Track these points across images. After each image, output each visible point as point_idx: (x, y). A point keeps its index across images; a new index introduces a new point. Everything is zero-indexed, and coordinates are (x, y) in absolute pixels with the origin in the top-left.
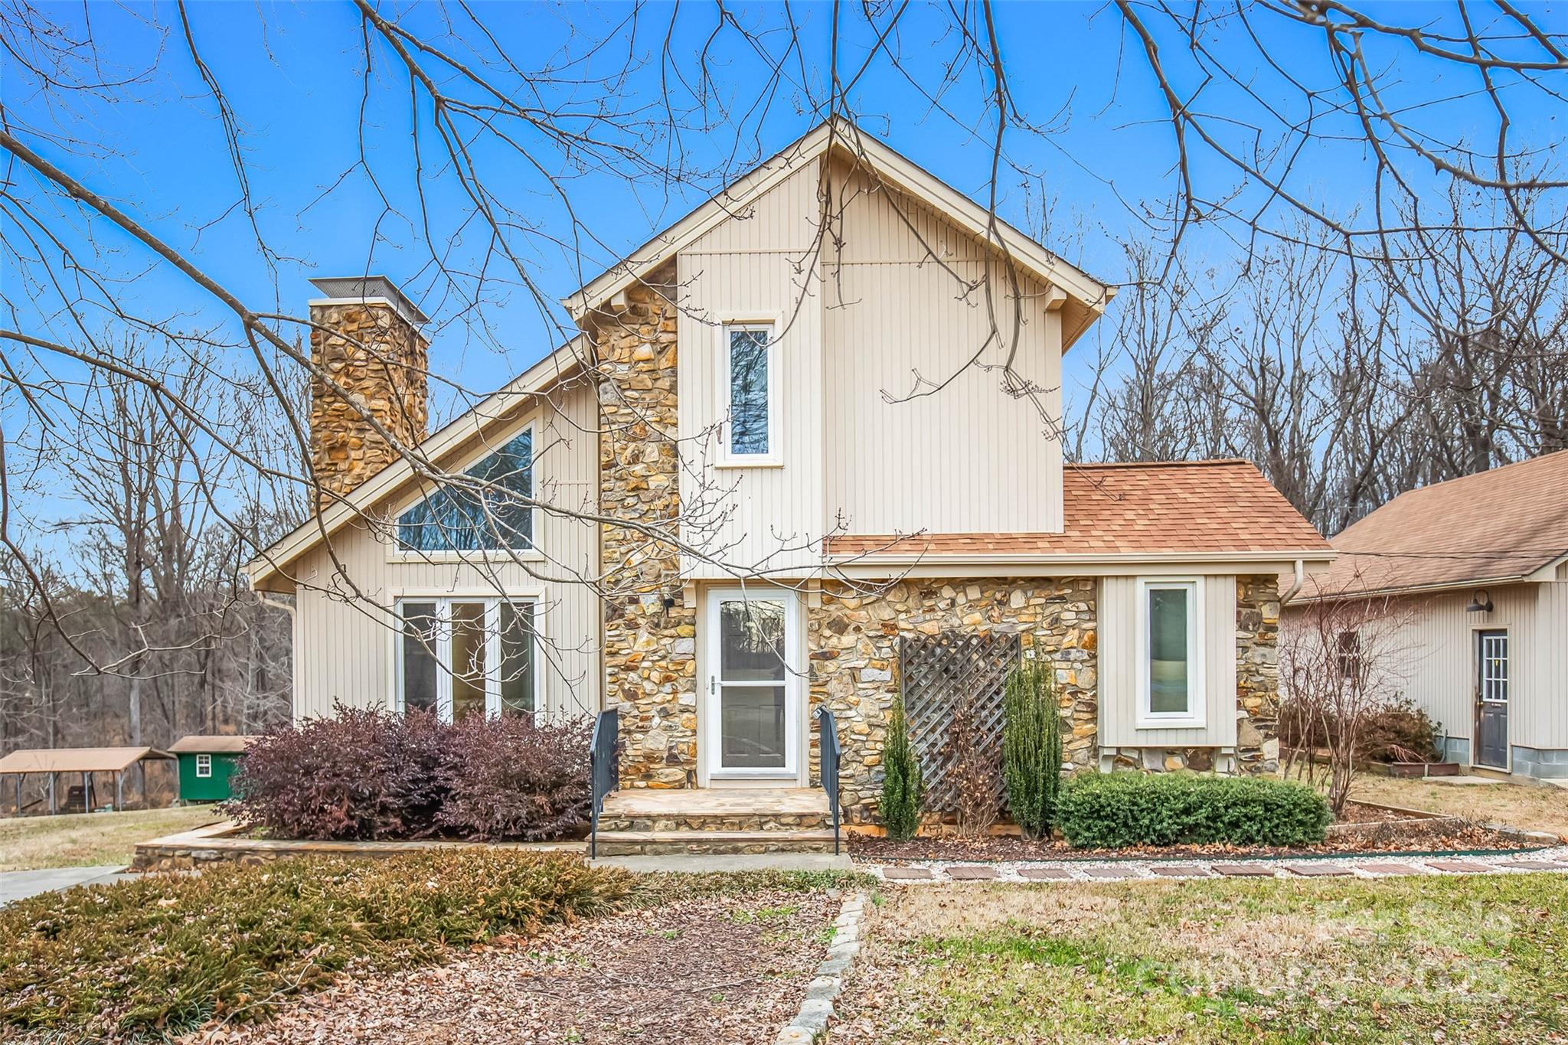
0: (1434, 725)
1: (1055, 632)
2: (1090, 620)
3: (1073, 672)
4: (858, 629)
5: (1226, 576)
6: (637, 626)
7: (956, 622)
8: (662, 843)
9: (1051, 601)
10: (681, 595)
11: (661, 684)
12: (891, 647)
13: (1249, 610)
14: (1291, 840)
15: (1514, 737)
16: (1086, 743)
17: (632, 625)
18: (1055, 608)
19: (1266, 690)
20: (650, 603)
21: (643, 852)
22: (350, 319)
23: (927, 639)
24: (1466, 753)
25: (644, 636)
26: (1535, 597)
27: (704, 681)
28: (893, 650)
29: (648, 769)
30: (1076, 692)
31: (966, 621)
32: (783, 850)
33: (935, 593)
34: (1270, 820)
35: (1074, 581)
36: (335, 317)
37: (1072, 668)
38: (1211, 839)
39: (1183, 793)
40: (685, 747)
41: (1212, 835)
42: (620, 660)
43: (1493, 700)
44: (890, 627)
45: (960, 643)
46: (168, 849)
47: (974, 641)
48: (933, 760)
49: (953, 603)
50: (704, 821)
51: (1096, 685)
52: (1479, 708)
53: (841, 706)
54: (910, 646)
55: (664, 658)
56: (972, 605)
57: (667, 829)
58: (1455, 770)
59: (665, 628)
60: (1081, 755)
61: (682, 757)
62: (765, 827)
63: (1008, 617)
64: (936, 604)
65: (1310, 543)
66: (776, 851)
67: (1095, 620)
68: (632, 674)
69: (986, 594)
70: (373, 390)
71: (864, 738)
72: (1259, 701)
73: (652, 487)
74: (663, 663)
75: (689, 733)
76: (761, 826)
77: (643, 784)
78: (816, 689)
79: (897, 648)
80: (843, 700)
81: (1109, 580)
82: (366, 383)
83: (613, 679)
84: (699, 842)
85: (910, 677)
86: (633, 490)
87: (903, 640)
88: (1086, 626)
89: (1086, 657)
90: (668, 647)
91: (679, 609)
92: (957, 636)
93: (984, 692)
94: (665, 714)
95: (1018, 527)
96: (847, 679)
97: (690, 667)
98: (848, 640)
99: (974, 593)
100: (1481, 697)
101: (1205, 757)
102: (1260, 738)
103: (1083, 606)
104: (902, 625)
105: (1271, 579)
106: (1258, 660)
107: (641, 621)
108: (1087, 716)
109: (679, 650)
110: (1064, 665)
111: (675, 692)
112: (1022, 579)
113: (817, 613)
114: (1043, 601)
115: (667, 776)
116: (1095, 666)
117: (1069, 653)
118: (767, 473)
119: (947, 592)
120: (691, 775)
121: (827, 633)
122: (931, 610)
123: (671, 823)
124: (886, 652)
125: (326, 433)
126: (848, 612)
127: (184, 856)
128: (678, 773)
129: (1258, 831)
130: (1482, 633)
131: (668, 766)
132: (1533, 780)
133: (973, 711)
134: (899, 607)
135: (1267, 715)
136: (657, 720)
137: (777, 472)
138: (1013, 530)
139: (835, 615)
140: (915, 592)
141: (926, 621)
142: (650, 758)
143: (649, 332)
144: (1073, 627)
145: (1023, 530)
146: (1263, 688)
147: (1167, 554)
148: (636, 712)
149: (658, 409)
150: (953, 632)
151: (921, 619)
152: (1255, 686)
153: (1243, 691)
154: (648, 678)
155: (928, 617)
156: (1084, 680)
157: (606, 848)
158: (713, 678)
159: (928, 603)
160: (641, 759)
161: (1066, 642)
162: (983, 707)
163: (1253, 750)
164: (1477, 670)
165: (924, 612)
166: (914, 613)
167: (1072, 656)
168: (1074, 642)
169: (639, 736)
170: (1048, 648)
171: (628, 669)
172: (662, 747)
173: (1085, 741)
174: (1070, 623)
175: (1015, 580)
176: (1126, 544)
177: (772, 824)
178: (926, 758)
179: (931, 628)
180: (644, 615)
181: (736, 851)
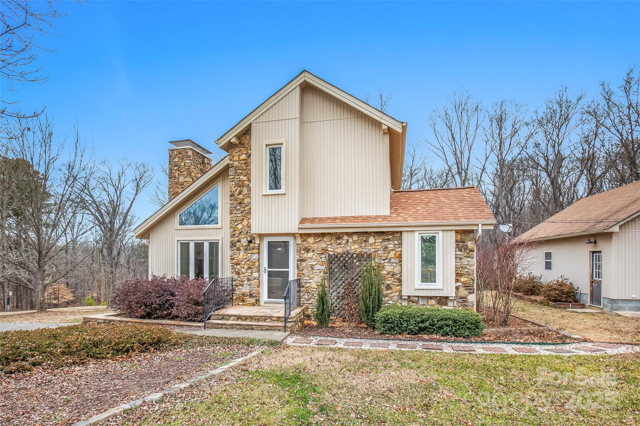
0: (576, 288)
1: (386, 252)
2: (399, 247)
3: (392, 267)
4: (313, 251)
5: (451, 230)
6: (240, 250)
7: (348, 248)
8: (228, 325)
9: (384, 240)
10: (254, 239)
11: (247, 270)
12: (325, 257)
13: (462, 244)
14: (463, 335)
15: (604, 294)
16: (397, 294)
17: (239, 249)
18: (386, 243)
19: (469, 275)
20: (244, 242)
21: (222, 328)
22: (180, 153)
23: (338, 254)
24: (587, 299)
25: (242, 253)
26: (612, 238)
27: (262, 269)
28: (326, 258)
29: (243, 299)
30: (394, 275)
31: (352, 248)
32: (268, 330)
33: (341, 238)
34: (456, 327)
35: (393, 233)
36: (176, 153)
37: (392, 266)
38: (432, 333)
39: (422, 315)
40: (255, 292)
41: (433, 332)
42: (234, 261)
43: (597, 279)
44: (325, 250)
45: (350, 256)
46: (91, 319)
47: (355, 255)
48: (338, 298)
49: (348, 241)
50: (246, 318)
51: (401, 272)
52: (592, 282)
53: (308, 278)
54: (331, 257)
55: (248, 261)
56: (355, 242)
57: (234, 320)
58: (583, 306)
59: (249, 250)
60: (395, 298)
61: (254, 295)
62: (267, 321)
63: (368, 246)
64: (341, 242)
65: (486, 217)
66: (265, 330)
67: (401, 248)
68: (238, 266)
69: (360, 238)
70: (186, 175)
71: (315, 290)
72: (466, 279)
73: (245, 202)
74: (248, 262)
75: (256, 287)
76: (265, 320)
77: (241, 304)
78: (299, 272)
79: (327, 258)
80: (308, 276)
81: (405, 233)
82: (184, 173)
83: (232, 268)
84: (240, 325)
85: (331, 268)
86: (239, 203)
87: (329, 255)
88: (397, 250)
89: (398, 261)
90: (250, 257)
91: (253, 244)
92: (349, 253)
93: (358, 274)
94: (249, 280)
95: (373, 213)
96: (310, 269)
97: (257, 264)
98: (310, 255)
99: (355, 238)
100: (593, 278)
101: (444, 300)
102: (467, 294)
103: (396, 242)
104: (329, 249)
105: (472, 231)
106: (466, 263)
107: (241, 248)
108: (398, 284)
109: (253, 258)
110: (389, 264)
111: (252, 272)
112: (373, 232)
113: (299, 245)
114: (381, 240)
115: (249, 301)
116: (401, 265)
117: (391, 260)
118: (280, 196)
119: (345, 238)
120: (258, 301)
121: (303, 252)
122: (340, 244)
123: (235, 318)
124: (324, 259)
125: (172, 189)
126: (310, 245)
127: (95, 321)
128: (253, 300)
129: (450, 331)
130: (593, 252)
131: (250, 298)
132: (611, 311)
133: (353, 281)
134: (328, 243)
135: (470, 284)
136: (246, 282)
137: (283, 196)
138: (371, 214)
139: (306, 246)
140: (334, 238)
141: (337, 248)
142: (244, 295)
143: (245, 150)
144: (393, 250)
145: (375, 214)
146: (468, 274)
147: (427, 222)
148: (239, 279)
149: (248, 176)
150: (347, 252)
151: (336, 247)
152: (465, 273)
153: (458, 275)
154: (243, 267)
155: (338, 247)
156: (397, 270)
157: (210, 325)
158: (265, 268)
159: (338, 241)
160: (241, 295)
161: (390, 256)
162: (357, 279)
163: (464, 298)
164: (591, 267)
165: (337, 245)
166: (333, 245)
167: (392, 260)
168: (393, 256)
169: (240, 287)
170: (383, 258)
171: (237, 264)
172: (247, 291)
173: (397, 293)
174: (391, 249)
175: (371, 233)
176: (412, 219)
177: (269, 320)
178: (336, 298)
179: (340, 250)
180: (242, 246)
181: (252, 329)
